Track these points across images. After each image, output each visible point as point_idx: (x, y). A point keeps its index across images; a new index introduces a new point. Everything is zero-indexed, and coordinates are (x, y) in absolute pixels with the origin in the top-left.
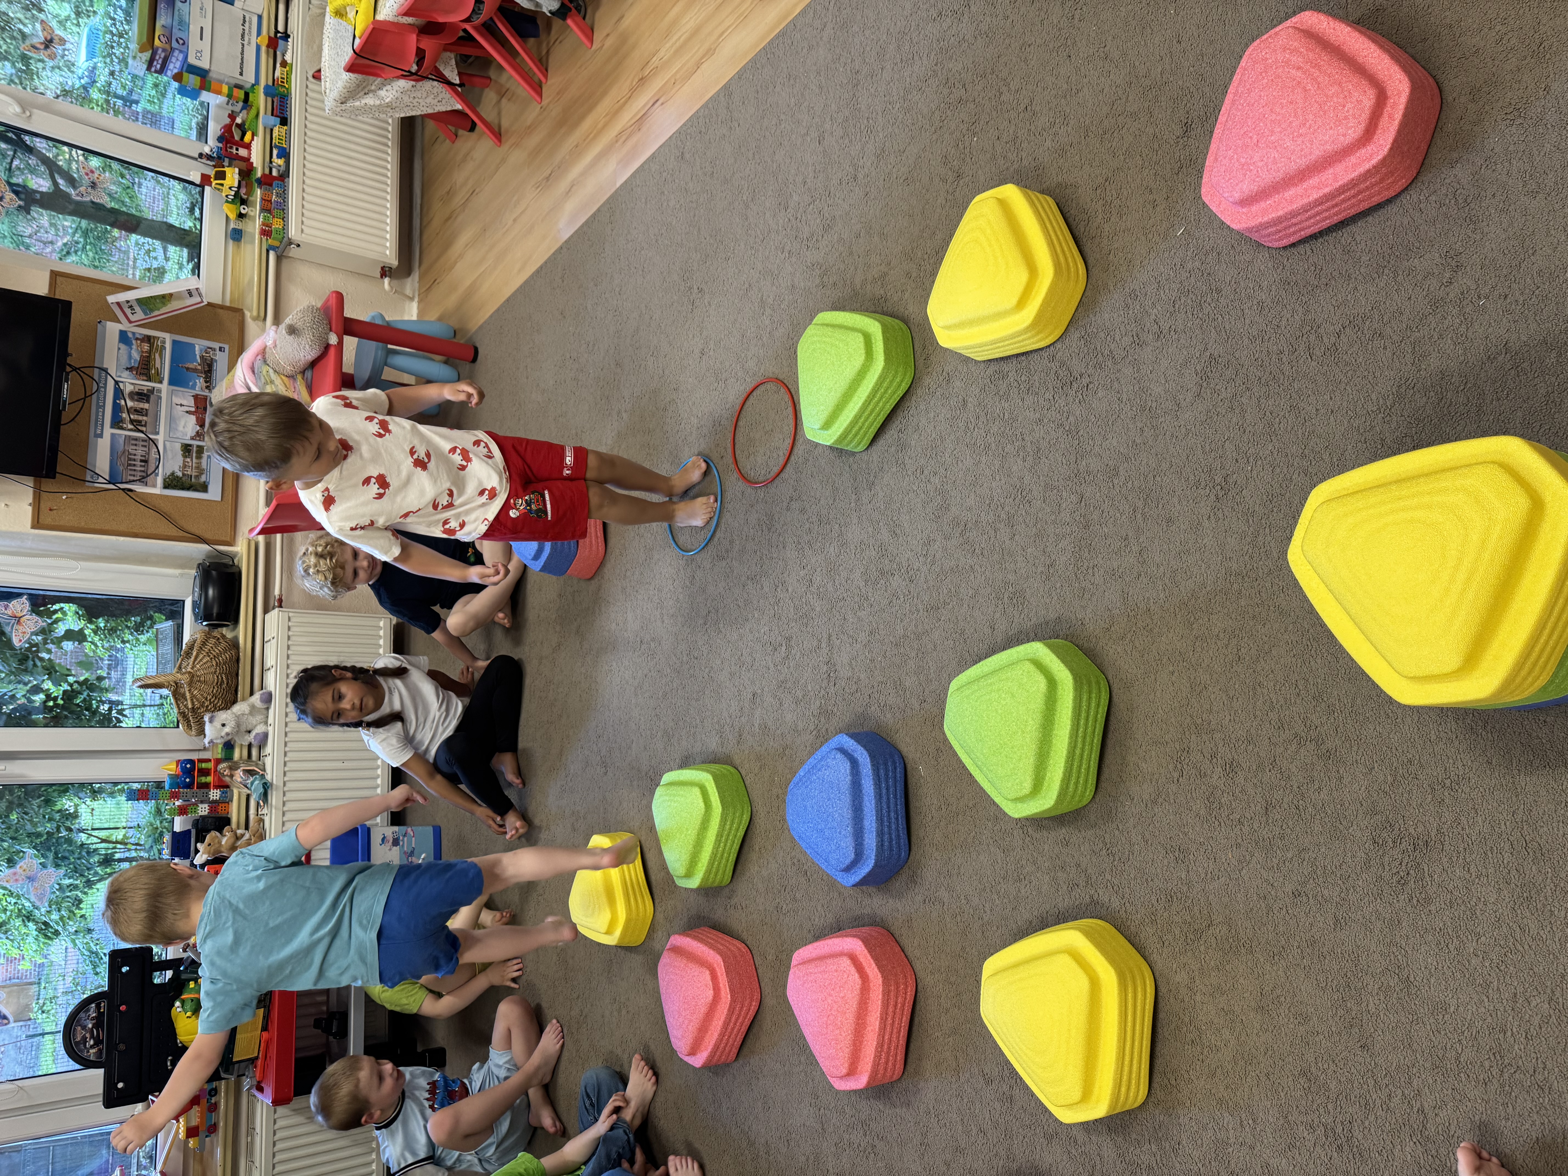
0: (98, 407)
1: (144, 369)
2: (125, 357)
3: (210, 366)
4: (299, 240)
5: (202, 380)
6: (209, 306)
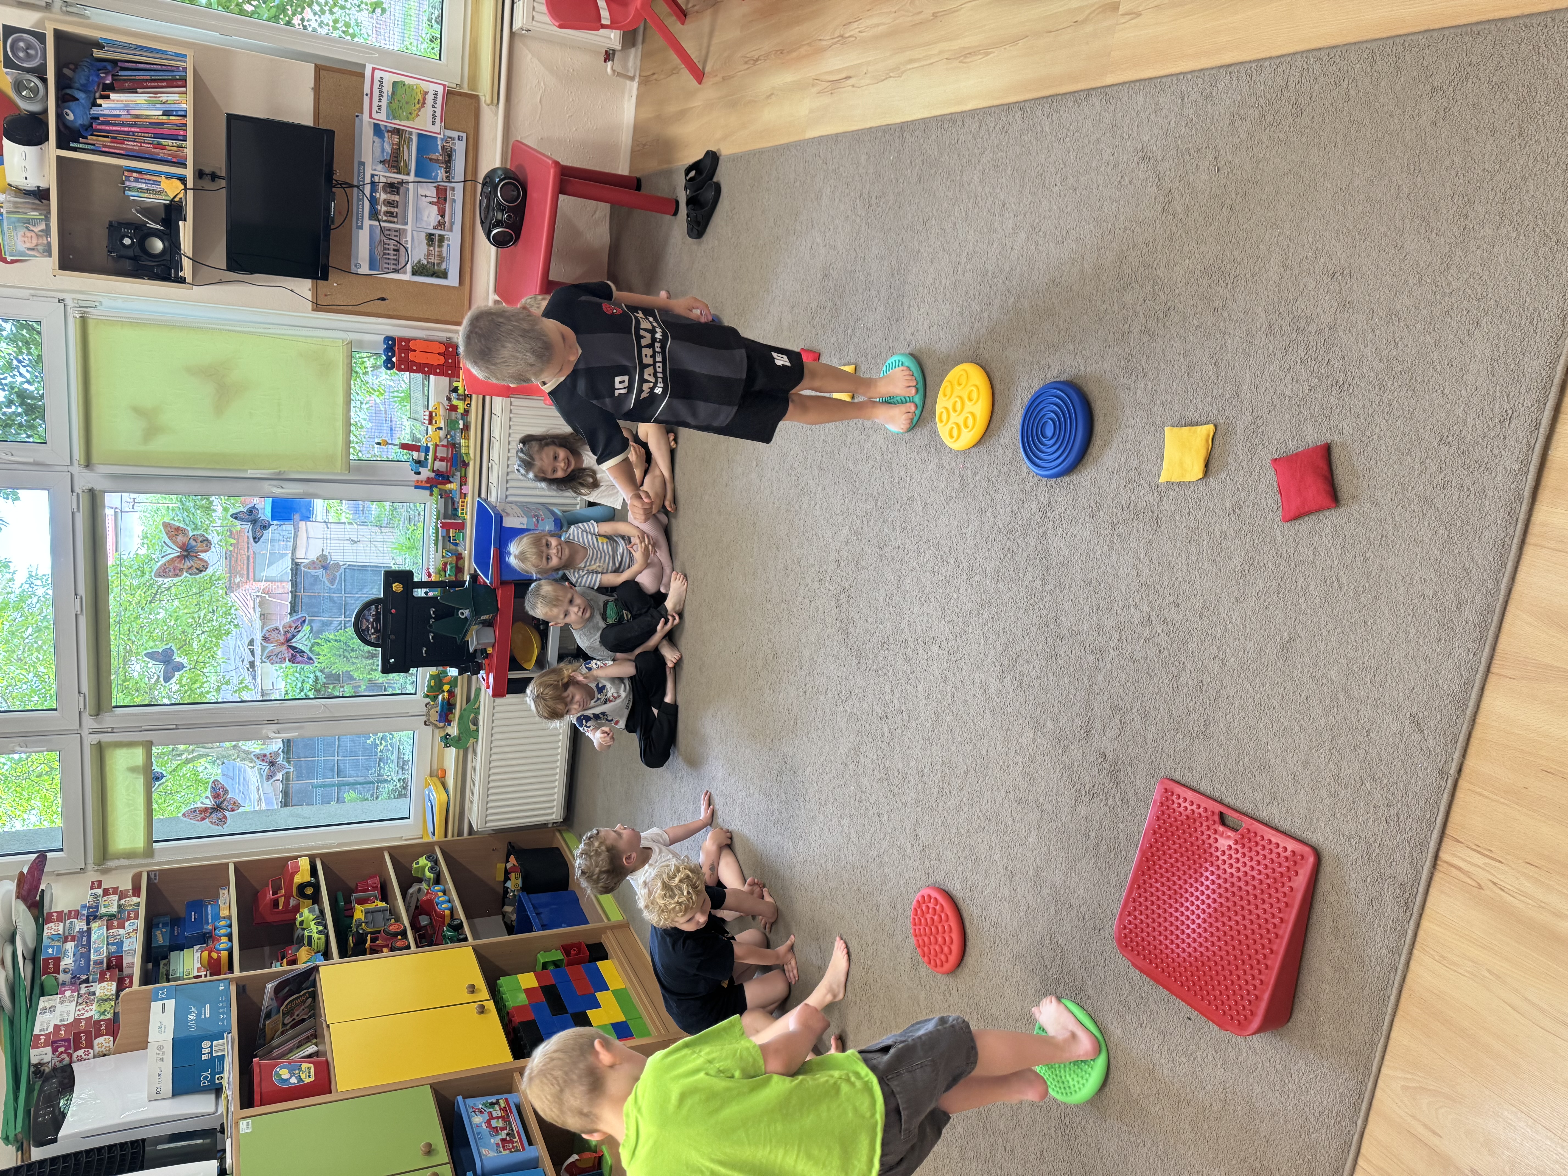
0: (359, 201)
1: (394, 162)
2: (379, 150)
3: (450, 156)
4: (529, 28)
5: (443, 170)
6: (450, 94)
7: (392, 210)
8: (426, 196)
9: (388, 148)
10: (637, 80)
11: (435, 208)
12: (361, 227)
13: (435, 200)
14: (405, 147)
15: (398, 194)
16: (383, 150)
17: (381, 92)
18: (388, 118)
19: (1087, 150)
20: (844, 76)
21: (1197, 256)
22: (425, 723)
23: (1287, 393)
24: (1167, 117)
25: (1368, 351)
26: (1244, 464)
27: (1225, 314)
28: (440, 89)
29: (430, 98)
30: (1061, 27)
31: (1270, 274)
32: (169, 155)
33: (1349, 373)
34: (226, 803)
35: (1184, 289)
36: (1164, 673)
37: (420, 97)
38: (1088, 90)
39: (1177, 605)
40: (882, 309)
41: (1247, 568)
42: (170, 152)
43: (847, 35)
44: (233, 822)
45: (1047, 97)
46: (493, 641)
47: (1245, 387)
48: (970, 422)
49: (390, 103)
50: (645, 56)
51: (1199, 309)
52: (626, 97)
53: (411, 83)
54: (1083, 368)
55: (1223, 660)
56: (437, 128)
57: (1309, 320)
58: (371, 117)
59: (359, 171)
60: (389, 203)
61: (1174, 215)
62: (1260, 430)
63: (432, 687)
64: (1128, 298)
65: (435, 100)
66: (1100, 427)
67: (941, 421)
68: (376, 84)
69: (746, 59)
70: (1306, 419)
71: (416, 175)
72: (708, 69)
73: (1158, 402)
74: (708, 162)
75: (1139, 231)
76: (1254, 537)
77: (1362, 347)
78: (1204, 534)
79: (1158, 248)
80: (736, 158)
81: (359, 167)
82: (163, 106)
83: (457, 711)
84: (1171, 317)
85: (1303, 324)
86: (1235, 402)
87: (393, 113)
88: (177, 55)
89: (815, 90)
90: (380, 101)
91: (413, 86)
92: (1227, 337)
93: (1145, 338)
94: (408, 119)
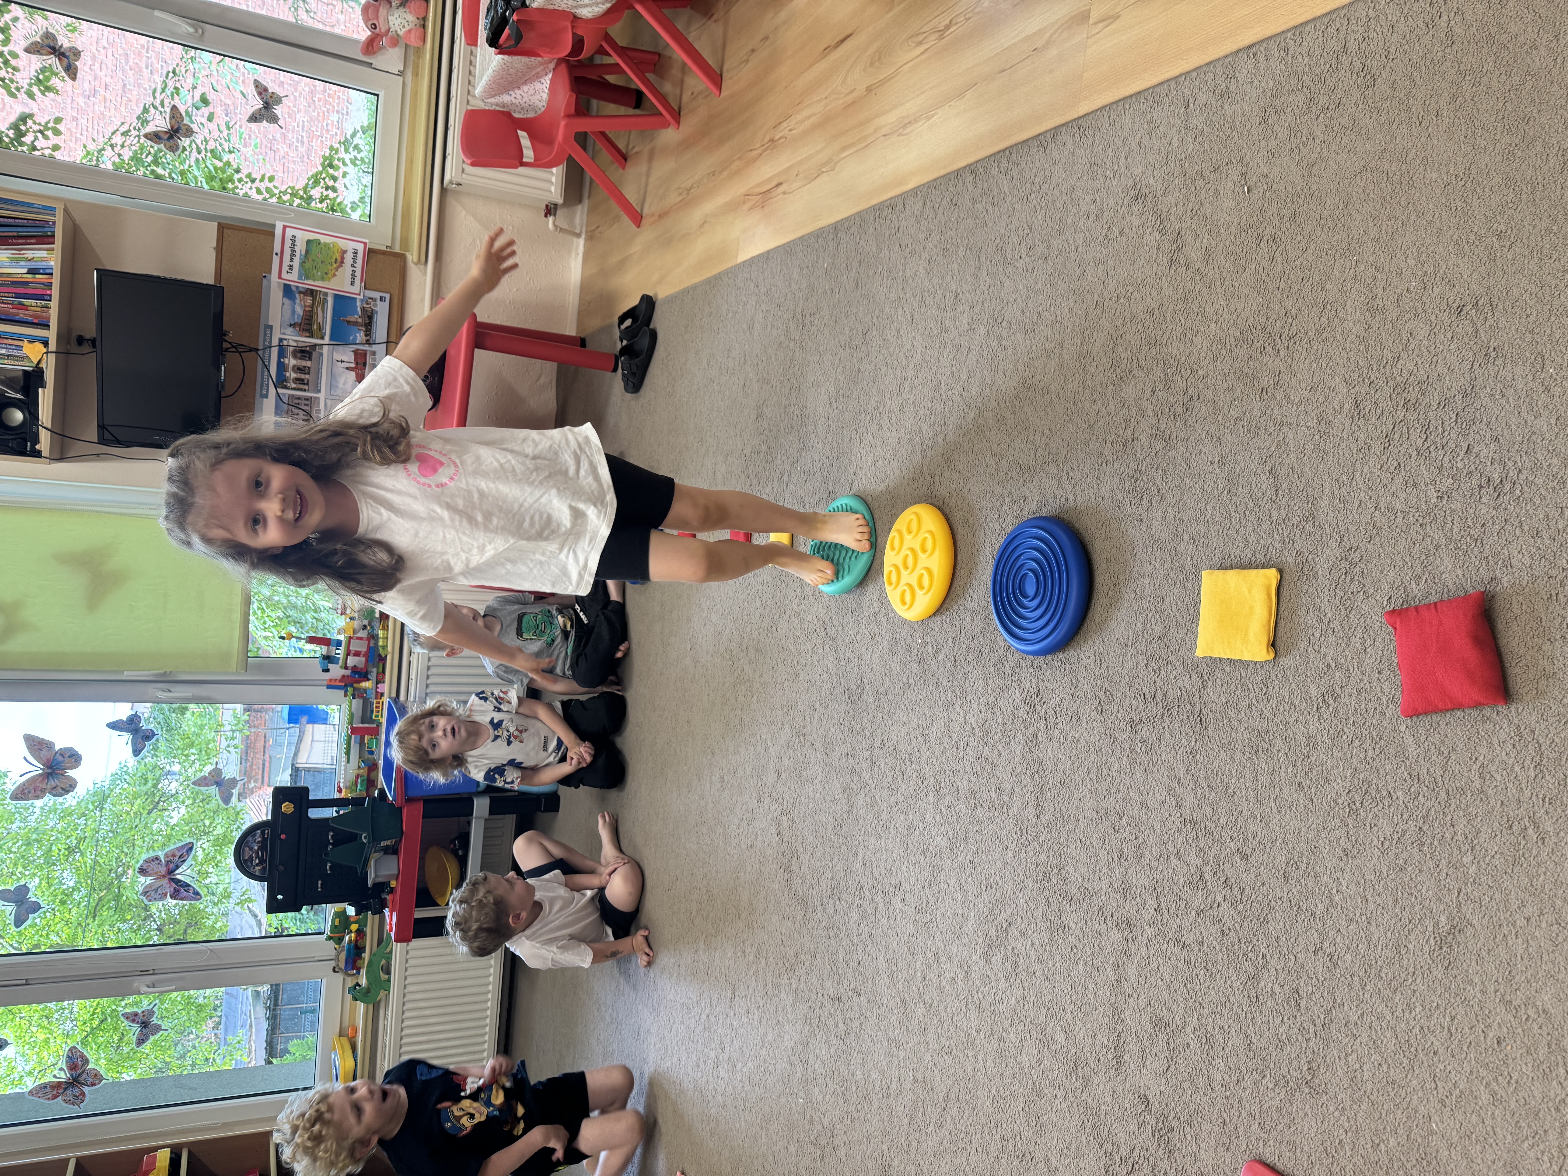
0: (264, 367)
1: (307, 325)
2: (289, 312)
3: (371, 317)
4: (460, 181)
5: (362, 333)
6: (371, 253)
7: (303, 376)
8: (342, 361)
9: (299, 310)
10: (583, 236)
11: (353, 374)
12: (266, 396)
13: (353, 365)
14: (319, 309)
15: (310, 359)
16: (293, 312)
17: (293, 252)
18: (300, 277)
19: (1059, 205)
20: (774, 183)
21: (1228, 317)
22: (334, 971)
23: (1399, 506)
24: (1165, 136)
25: (1541, 424)
26: (1335, 625)
27: (1280, 396)
28: (360, 248)
29: (349, 257)
30: (1016, 61)
31: (1348, 325)
32: (30, 316)
33: (1510, 464)
34: (84, 1075)
35: (1211, 367)
36: (1231, 971)
37: (337, 256)
38: (1056, 128)
39: (1245, 857)
40: (820, 446)
41: (1358, 798)
42: (31, 313)
43: (777, 138)
44: (93, 1098)
45: (1004, 150)
46: (396, 872)
47: (1324, 503)
48: (926, 581)
49: (302, 263)
50: (592, 210)
51: (1238, 393)
52: (573, 255)
53: (328, 241)
54: (1071, 497)
55: (1331, 956)
56: (356, 289)
57: (1424, 387)
58: (280, 277)
59: (265, 335)
60: (299, 369)
61: (1188, 267)
62: (1357, 569)
63: (336, 926)
64: (1129, 391)
65: (355, 259)
66: (1102, 579)
67: (890, 584)
68: (288, 243)
69: (680, 191)
70: (1437, 547)
71: (331, 339)
72: (646, 211)
73: (1186, 537)
74: (643, 307)
75: (1138, 296)
76: (1366, 746)
77: (1530, 419)
78: (1279, 742)
79: (1168, 315)
80: (671, 299)
81: (265, 331)
82: (29, 263)
83: (366, 955)
84: (1196, 410)
85: (1413, 396)
86: (1309, 527)
87: (305, 273)
88: (45, 208)
89: (746, 207)
90: (292, 260)
91: (329, 244)
92: (1285, 429)
93: (1159, 445)
94: (323, 279)
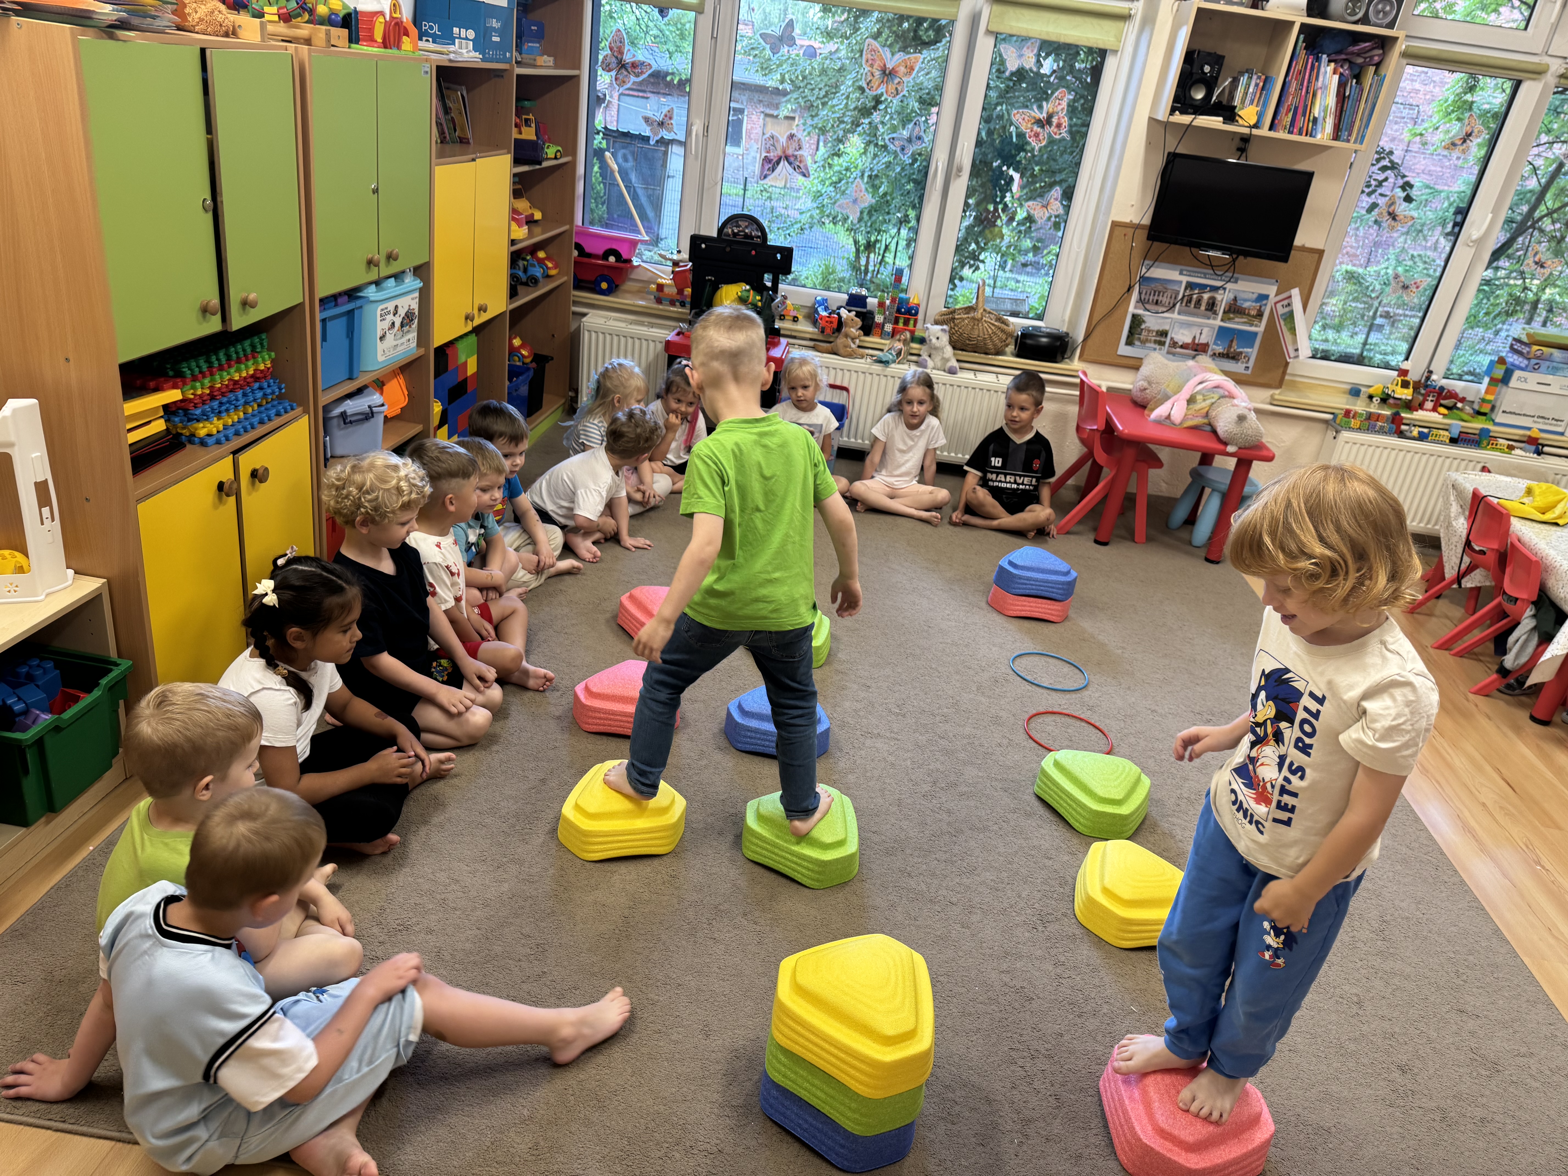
0: (1205, 274)
1: (1234, 309)
2: (1246, 297)
3: (1233, 358)
5: (1222, 351)
7: (1193, 303)
8: (1201, 333)
9: (1246, 305)
12: (1181, 274)
14: (1245, 320)
15: (1206, 310)
16: (1246, 300)
42: (1282, 118)
60: (1199, 300)
71: (1220, 327)
81: (1232, 277)
82: (1322, 118)
88: (1362, 136)
